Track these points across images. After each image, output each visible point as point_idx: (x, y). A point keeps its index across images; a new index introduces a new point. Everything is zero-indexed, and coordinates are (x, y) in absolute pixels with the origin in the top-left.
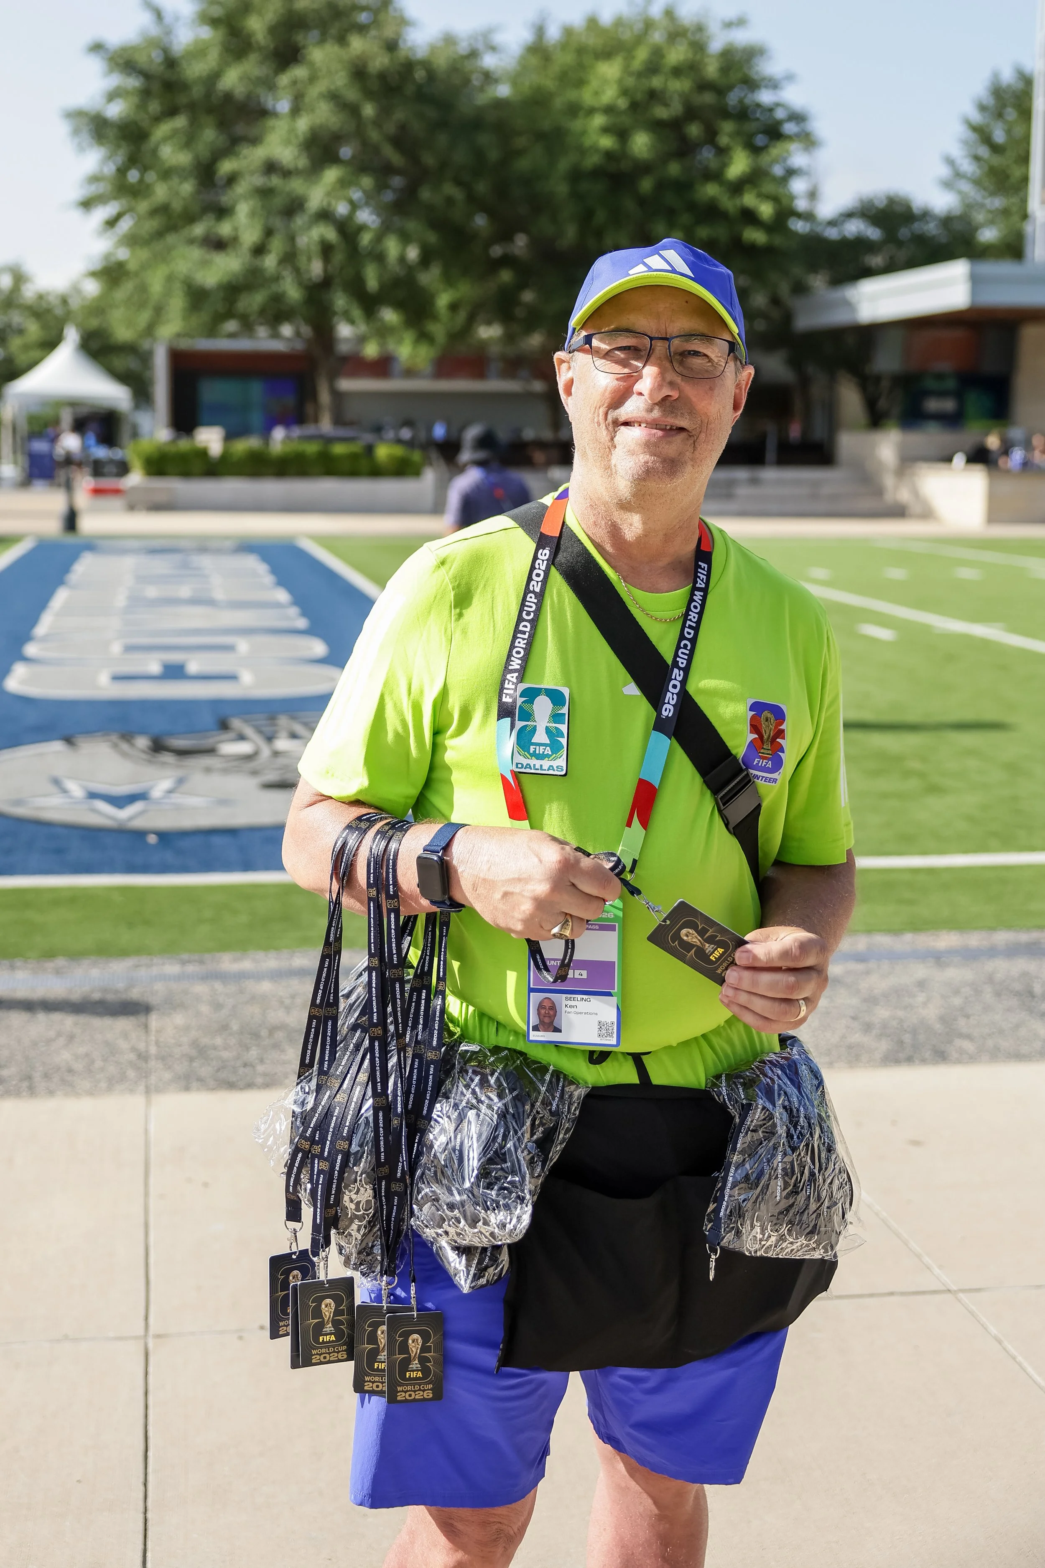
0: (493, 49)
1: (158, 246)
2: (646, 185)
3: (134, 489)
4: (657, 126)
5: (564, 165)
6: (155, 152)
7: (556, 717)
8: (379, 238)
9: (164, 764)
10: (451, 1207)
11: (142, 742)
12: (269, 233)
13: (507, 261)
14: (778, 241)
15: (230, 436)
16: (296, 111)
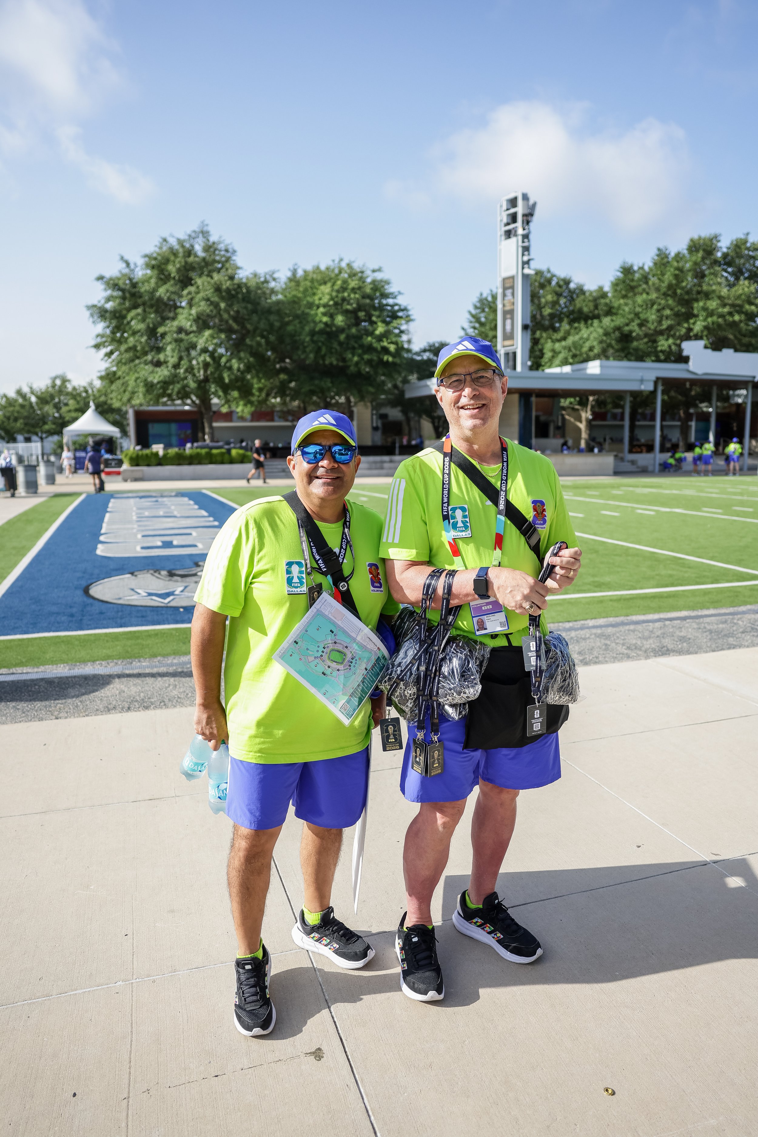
0: (274, 279)
1: (132, 365)
2: (342, 337)
3: (125, 471)
4: (346, 312)
5: (307, 329)
6: (129, 323)
7: (465, 517)
8: (229, 361)
9: (177, 581)
10: (450, 689)
11: (164, 573)
12: (181, 358)
13: (283, 370)
14: (397, 360)
15: (165, 448)
16: (190, 305)
